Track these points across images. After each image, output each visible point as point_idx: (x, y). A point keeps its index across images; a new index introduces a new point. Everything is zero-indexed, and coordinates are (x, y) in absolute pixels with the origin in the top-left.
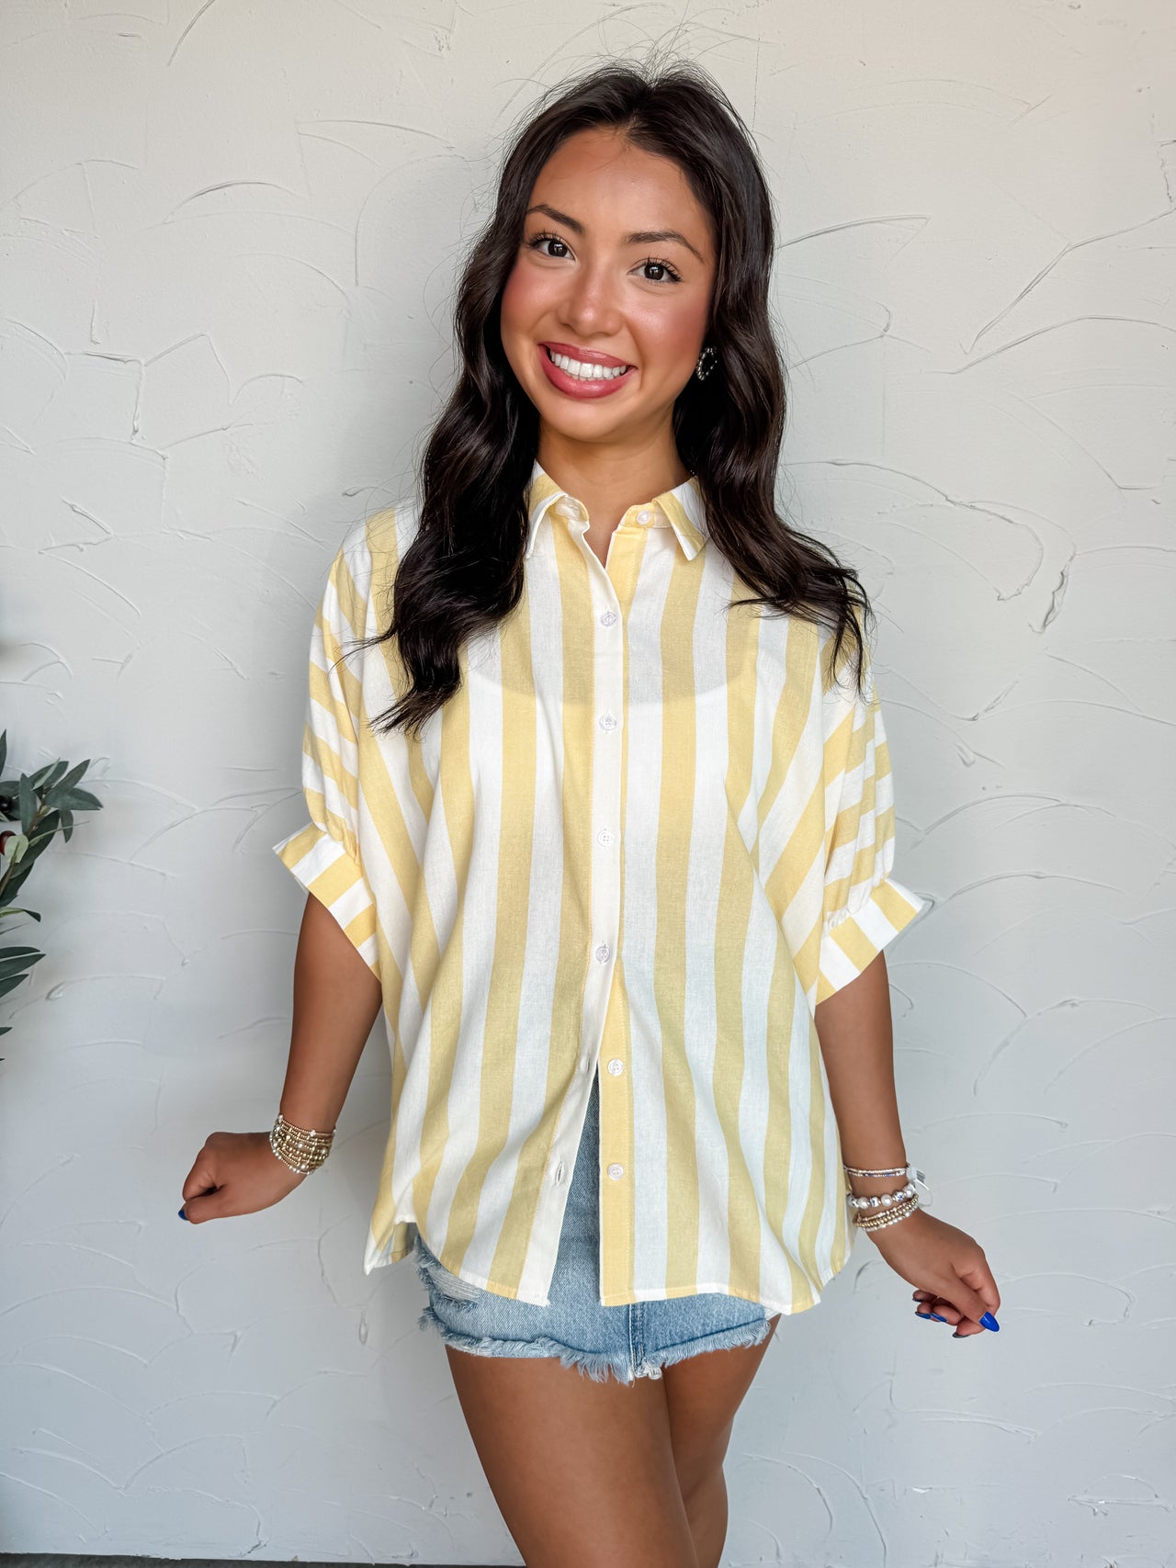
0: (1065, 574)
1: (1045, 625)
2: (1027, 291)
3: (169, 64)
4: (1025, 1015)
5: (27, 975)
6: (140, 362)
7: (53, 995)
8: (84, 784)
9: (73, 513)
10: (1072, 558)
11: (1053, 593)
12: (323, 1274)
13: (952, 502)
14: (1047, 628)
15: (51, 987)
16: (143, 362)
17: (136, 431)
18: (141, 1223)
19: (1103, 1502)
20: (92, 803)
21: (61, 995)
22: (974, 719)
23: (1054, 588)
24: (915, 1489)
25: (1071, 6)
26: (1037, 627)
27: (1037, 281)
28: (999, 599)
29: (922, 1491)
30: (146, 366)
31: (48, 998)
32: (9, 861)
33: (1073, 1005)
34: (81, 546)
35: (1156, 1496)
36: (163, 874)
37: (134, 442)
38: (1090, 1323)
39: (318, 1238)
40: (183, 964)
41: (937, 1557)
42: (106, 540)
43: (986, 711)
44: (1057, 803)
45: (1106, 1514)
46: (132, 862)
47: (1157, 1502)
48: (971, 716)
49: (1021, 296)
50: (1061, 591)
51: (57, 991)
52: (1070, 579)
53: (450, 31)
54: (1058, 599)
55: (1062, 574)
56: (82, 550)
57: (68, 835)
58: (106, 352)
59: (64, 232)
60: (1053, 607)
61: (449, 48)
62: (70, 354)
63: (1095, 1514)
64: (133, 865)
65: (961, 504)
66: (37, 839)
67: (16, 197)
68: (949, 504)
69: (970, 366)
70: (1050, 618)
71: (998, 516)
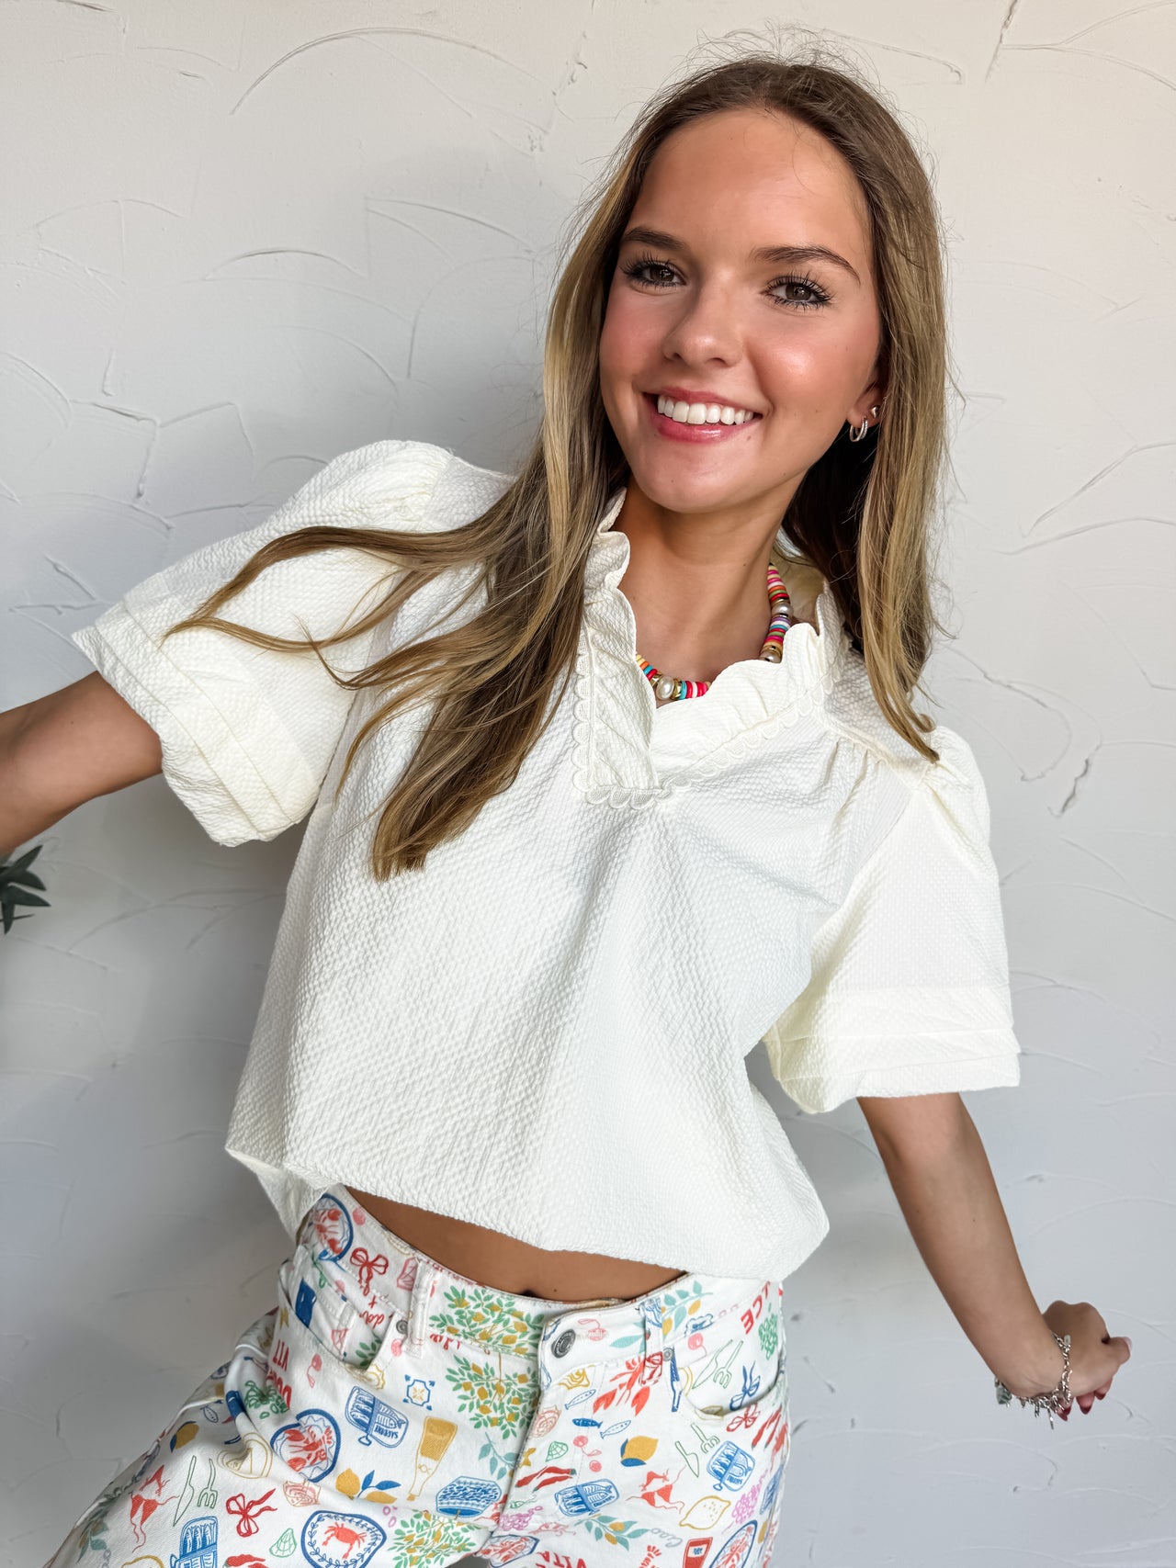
0: (1090, 762)
1: (1064, 809)
2: (1091, 483)
3: (233, 112)
6: (155, 423)
8: (37, 869)
9: (56, 573)
10: (1098, 748)
11: (1076, 780)
13: (990, 680)
14: (1066, 812)
16: (159, 422)
17: (139, 495)
23: (1077, 775)
25: (1168, 218)
26: (1057, 811)
27: (1101, 475)
28: (1023, 778)
30: (161, 426)
33: (1041, 1180)
34: (60, 609)
36: (104, 968)
37: (136, 506)
38: (1015, 1489)
40: (114, 1067)
42: (90, 606)
44: (1051, 984)
46: (71, 952)
49: (1084, 488)
50: (1084, 778)
52: (1092, 770)
53: (543, 128)
54: (1080, 786)
55: (1087, 762)
56: (60, 613)
58: (117, 405)
59: (89, 272)
60: (1073, 795)
61: (541, 149)
62: (75, 402)
64: (70, 955)
65: (999, 682)
67: (37, 225)
68: (987, 681)
69: (1026, 549)
70: (1070, 803)
71: (1033, 698)
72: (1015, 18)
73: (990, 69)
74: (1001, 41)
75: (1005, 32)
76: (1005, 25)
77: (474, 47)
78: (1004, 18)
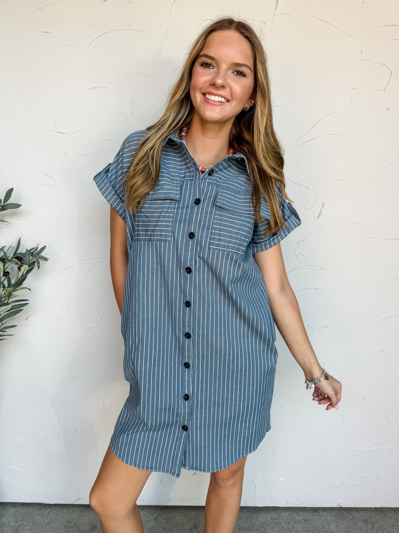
1: (318, 217)
2: (314, 126)
3: (83, 54)
4: (313, 330)
5: (23, 309)
6: (69, 134)
7: (27, 319)
8: (43, 254)
9: (46, 176)
10: (326, 199)
11: (321, 208)
12: (104, 408)
13: (293, 183)
14: (319, 218)
15: (27, 316)
17: (66, 153)
18: (49, 391)
19: (337, 483)
20: (46, 259)
21: (30, 318)
22: (299, 243)
24: (281, 479)
25: (325, 53)
26: (316, 218)
27: (316, 124)
28: (306, 210)
29: (283, 480)
31: (26, 319)
32: (22, 273)
33: (327, 327)
34: (48, 185)
35: (352, 481)
36: (65, 282)
37: (65, 156)
38: (333, 425)
39: (103, 397)
40: (68, 310)
41: (288, 501)
42: (55, 184)
43: (302, 241)
44: (322, 268)
45: (338, 487)
46: (55, 278)
47: (352, 483)
48: (298, 242)
49: (312, 127)
50: (323, 208)
51: (29, 317)
53: (161, 50)
54: (322, 210)
55: (323, 203)
56: (48, 186)
57: (39, 267)
58: (59, 131)
59: (50, 98)
60: (320, 212)
61: (160, 55)
62: (49, 131)
63: (334, 487)
65: (296, 183)
66: (30, 267)
67: (37, 87)
68: (292, 183)
69: (298, 145)
70: (320, 215)
71: (305, 187)
72: (278, 7)
73: (273, 21)
74: (275, 14)
75: (275, 11)
76: (275, 10)
77: (141, 31)
78: (274, 8)
